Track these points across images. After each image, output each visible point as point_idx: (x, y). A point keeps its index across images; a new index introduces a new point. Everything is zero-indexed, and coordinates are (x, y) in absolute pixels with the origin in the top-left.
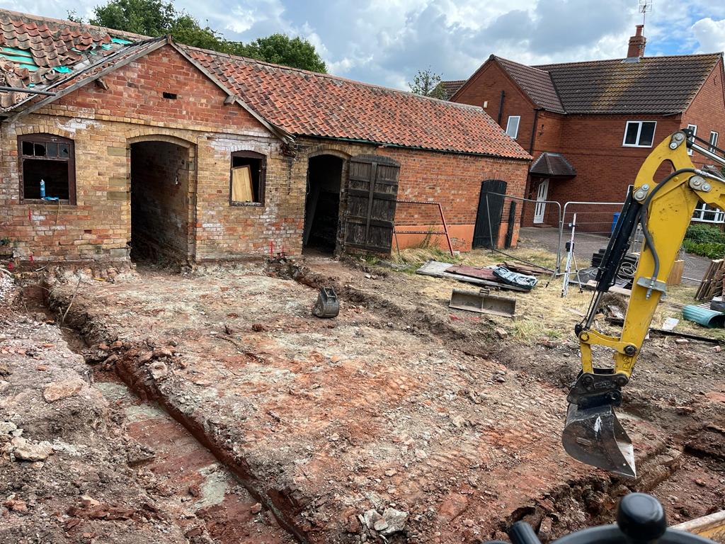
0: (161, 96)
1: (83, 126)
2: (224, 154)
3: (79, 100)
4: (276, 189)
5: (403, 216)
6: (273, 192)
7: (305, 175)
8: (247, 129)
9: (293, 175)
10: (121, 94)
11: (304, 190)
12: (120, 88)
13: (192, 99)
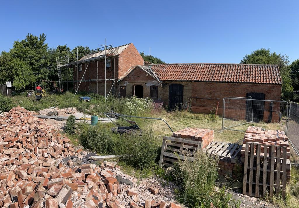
0: (137, 77)
1: (127, 84)
2: (148, 87)
3: (126, 80)
4: (161, 94)
5: (206, 104)
6: (160, 95)
7: (168, 90)
8: (153, 81)
9: (165, 91)
10: (131, 78)
11: (168, 94)
12: (131, 77)
13: (142, 76)
